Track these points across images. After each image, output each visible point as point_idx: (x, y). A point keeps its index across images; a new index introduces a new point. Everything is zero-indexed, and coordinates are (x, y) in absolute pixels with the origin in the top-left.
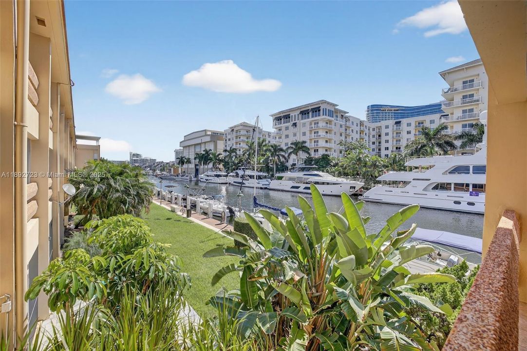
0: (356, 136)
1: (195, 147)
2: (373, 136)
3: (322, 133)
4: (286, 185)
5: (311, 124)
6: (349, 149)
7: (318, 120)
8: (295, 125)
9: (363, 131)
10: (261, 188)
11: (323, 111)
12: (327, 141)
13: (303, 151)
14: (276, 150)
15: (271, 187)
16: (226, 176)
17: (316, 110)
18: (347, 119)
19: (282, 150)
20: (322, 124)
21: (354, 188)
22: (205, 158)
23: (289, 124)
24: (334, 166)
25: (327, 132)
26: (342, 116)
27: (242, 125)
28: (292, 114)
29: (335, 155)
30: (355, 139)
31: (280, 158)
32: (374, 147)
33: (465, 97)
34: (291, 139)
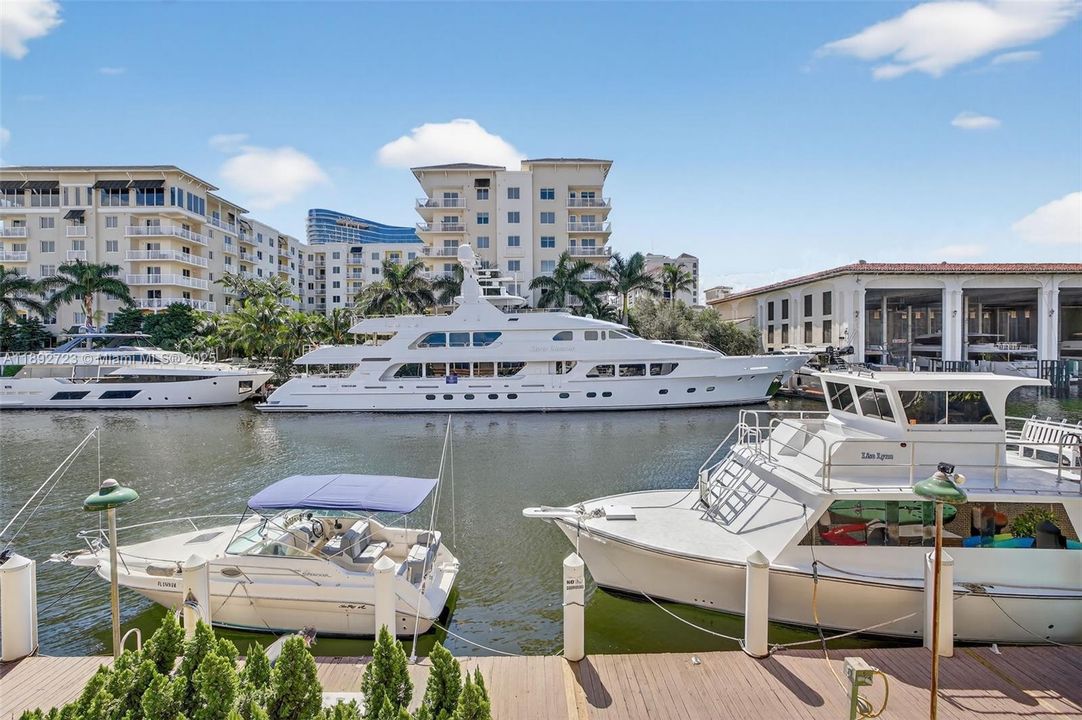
0: (270, 268)
2: (311, 272)
3: (169, 250)
5: (134, 222)
6: (249, 294)
7: (157, 214)
8: (77, 216)
9: (286, 259)
11: (172, 193)
12: (186, 273)
13: (110, 292)
17: (152, 190)
18: (246, 227)
20: (167, 226)
21: (250, 384)
23: (56, 210)
24: (205, 334)
26: (232, 216)
28: (67, 183)
29: (211, 307)
30: (266, 273)
31: (21, 309)
32: (313, 293)
33: (447, 219)
34: (65, 257)
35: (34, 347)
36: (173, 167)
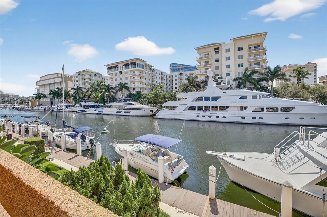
0: (159, 81)
1: (50, 86)
2: (169, 81)
3: (137, 78)
4: (113, 111)
5: (130, 72)
6: (154, 88)
7: (135, 70)
8: (121, 72)
9: (163, 78)
10: (97, 114)
11: (138, 64)
12: (140, 83)
13: (126, 89)
14: (108, 88)
15: (104, 112)
16: (74, 106)
17: (133, 64)
18: (153, 70)
19: (112, 88)
20: (137, 73)
22: (58, 94)
23: (117, 72)
24: (144, 98)
25: (140, 78)
26: (150, 68)
27: (86, 71)
28: (119, 65)
29: (145, 91)
30: (158, 82)
31: (112, 93)
32: (170, 87)
33: (205, 62)
34: (119, 82)
35: (114, 102)
36: (138, 58)
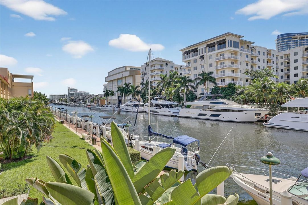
0: (263, 65)
1: (117, 81)
2: (282, 64)
3: (228, 63)
4: (194, 112)
5: (217, 55)
6: (255, 76)
7: (224, 51)
8: (202, 57)
9: (270, 60)
10: (173, 116)
11: (228, 42)
12: (233, 71)
13: (211, 81)
14: (185, 81)
15: (181, 114)
16: (143, 106)
17: (222, 43)
18: (253, 49)
19: (190, 81)
20: (227, 55)
21: (260, 114)
22: (125, 90)
23: (197, 57)
24: (240, 94)
25: (233, 63)
26: (248, 46)
27: (156, 61)
28: (200, 48)
29: (242, 84)
30: (261, 67)
31: (190, 88)
32: (282, 74)
34: (199, 71)
36: (228, 33)
